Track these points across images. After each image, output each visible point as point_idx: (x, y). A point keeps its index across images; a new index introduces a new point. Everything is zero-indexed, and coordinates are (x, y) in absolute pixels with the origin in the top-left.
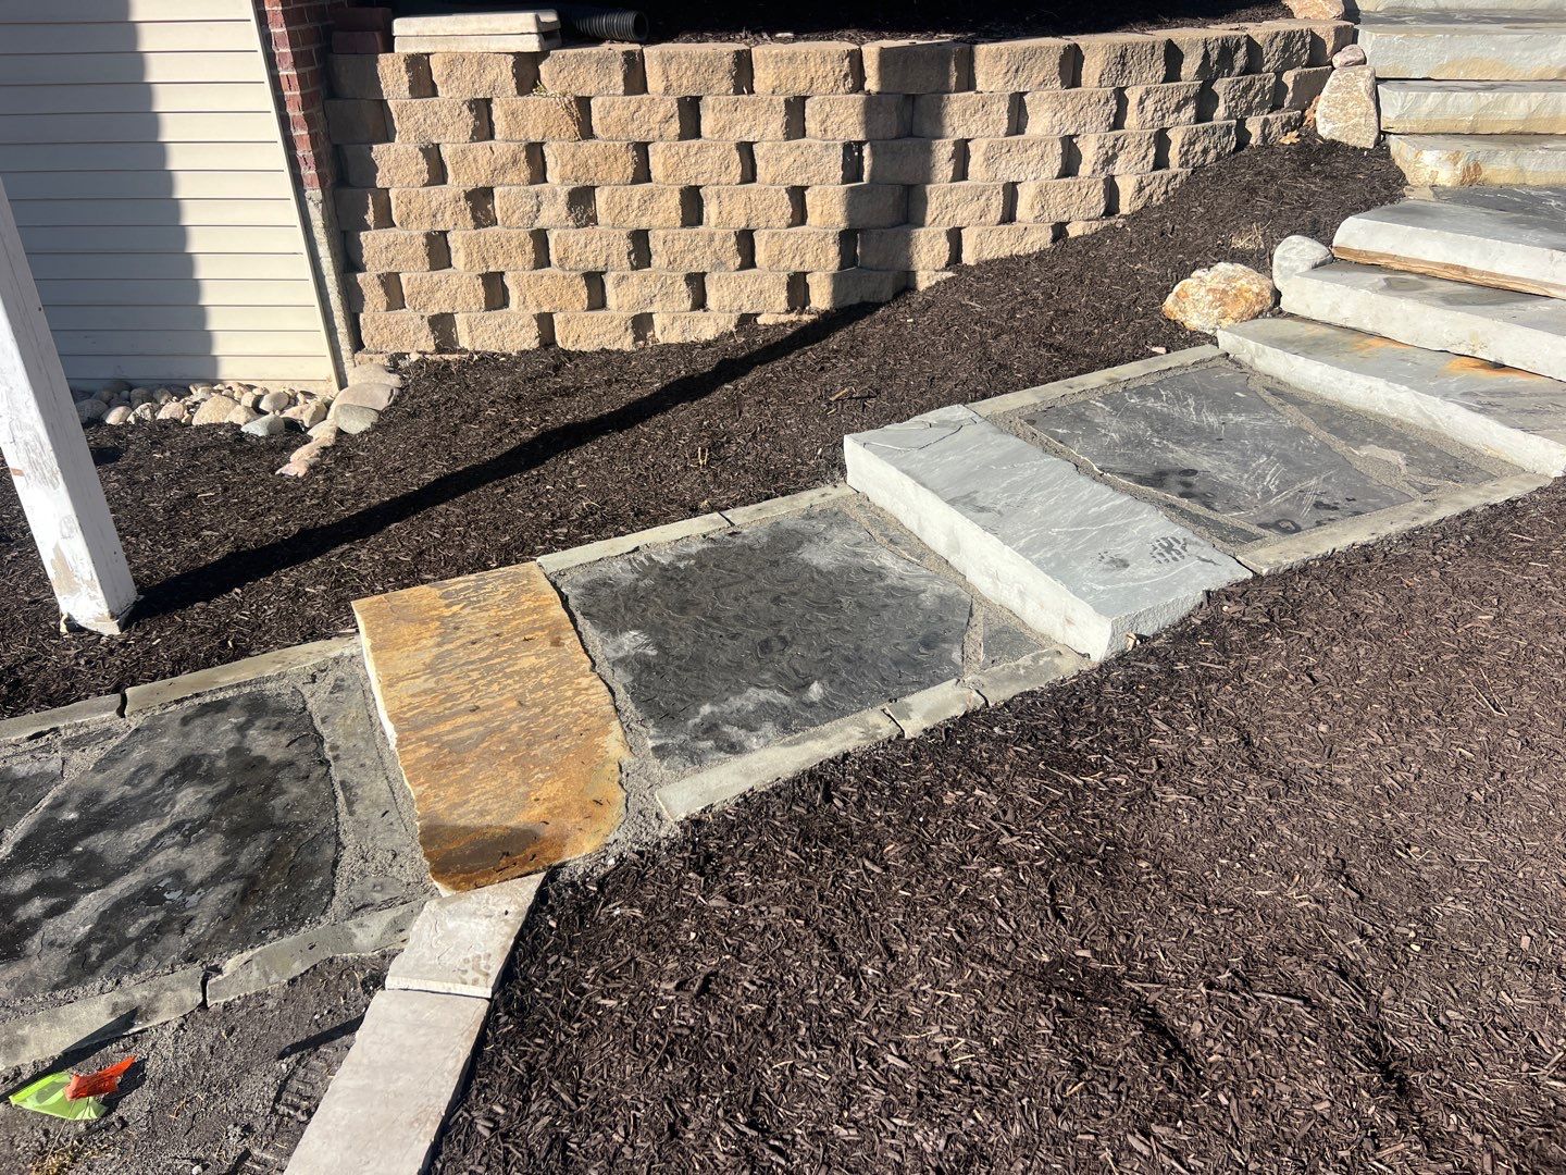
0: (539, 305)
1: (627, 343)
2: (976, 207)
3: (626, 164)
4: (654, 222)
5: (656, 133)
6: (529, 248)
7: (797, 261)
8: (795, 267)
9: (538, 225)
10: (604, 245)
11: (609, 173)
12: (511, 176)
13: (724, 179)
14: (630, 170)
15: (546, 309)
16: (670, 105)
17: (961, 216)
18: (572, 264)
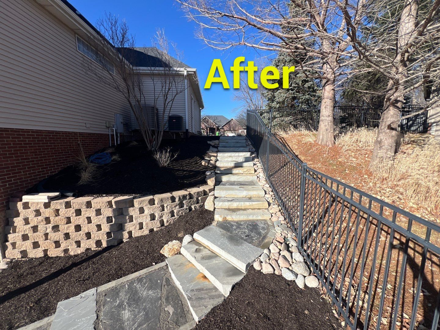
0: (45, 248)
1: (62, 255)
2: (133, 227)
3: (65, 221)
4: (70, 231)
5: (71, 215)
6: (44, 237)
7: (98, 238)
8: (98, 239)
9: (47, 232)
10: (59, 236)
11: (61, 223)
12: (42, 223)
13: (84, 223)
14: (65, 222)
15: (46, 248)
16: (73, 211)
17: (131, 229)
18: (52, 240)
